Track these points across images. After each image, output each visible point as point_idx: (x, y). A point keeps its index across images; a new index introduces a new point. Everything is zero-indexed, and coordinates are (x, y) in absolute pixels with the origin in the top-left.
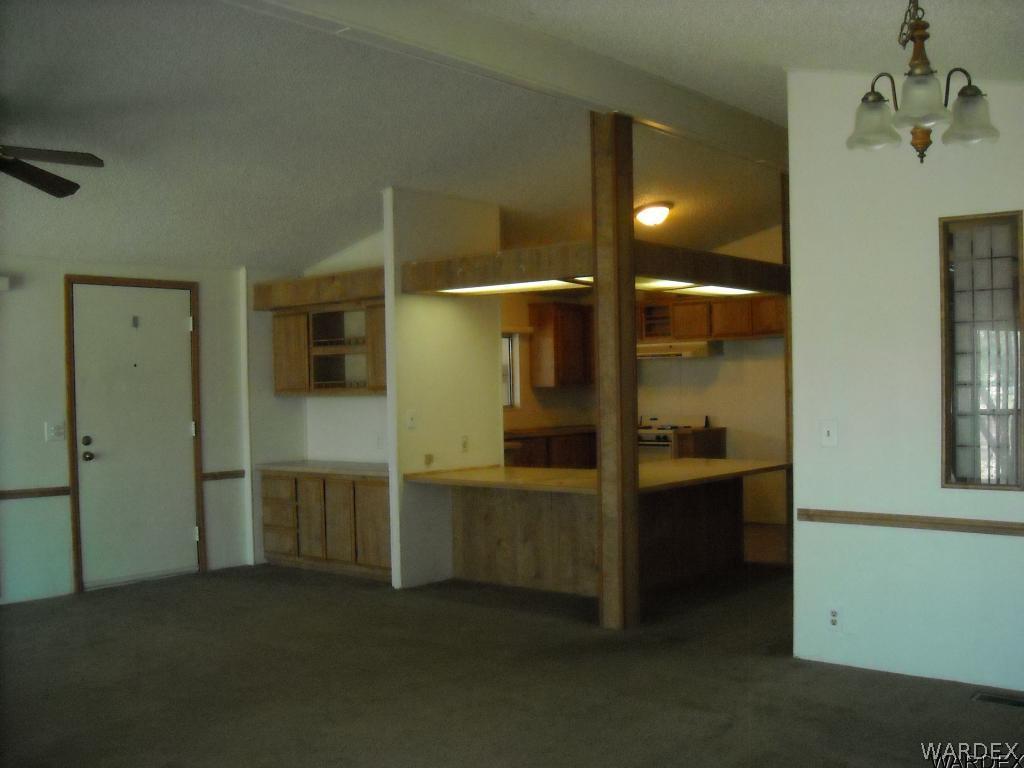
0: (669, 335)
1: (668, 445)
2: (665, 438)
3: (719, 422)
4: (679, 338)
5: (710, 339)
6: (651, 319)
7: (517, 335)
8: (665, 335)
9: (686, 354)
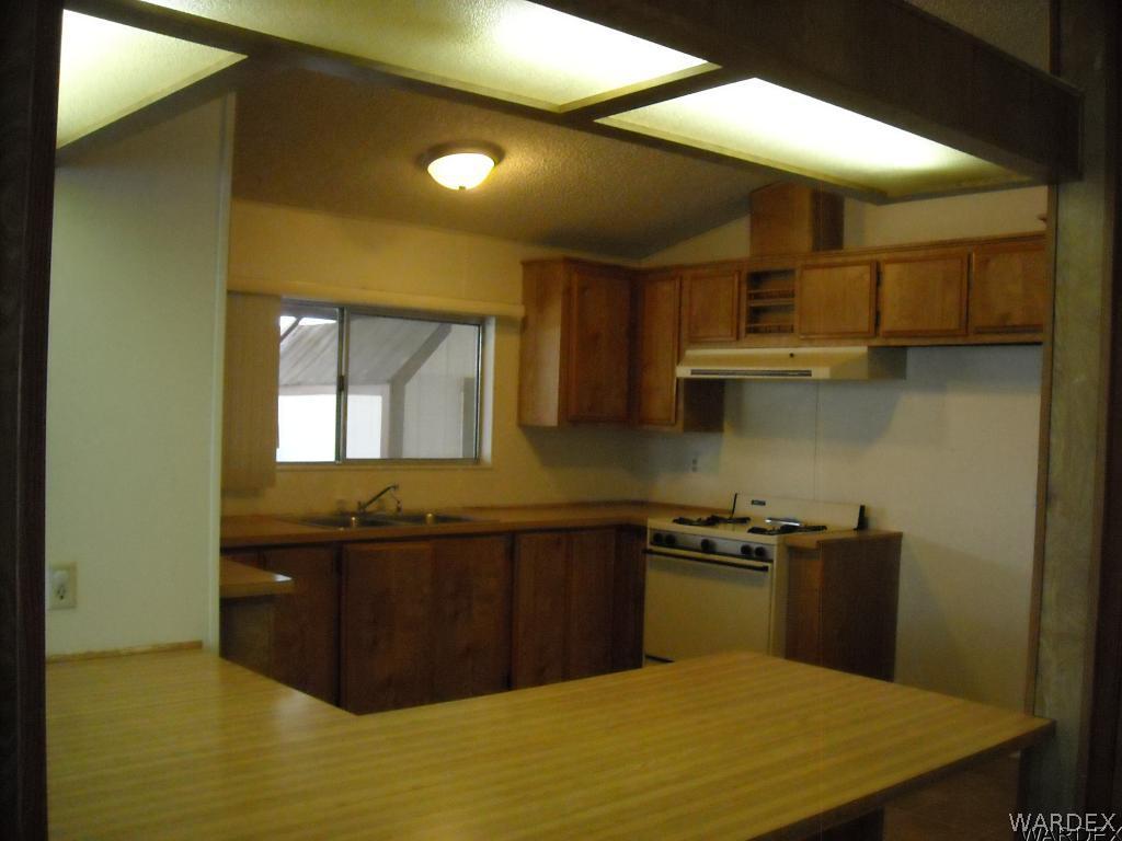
0: (792, 330)
1: (765, 569)
2: (761, 553)
3: (888, 521)
4: (809, 338)
5: (876, 342)
6: (757, 296)
7: (493, 322)
8: (783, 330)
9: (821, 373)
